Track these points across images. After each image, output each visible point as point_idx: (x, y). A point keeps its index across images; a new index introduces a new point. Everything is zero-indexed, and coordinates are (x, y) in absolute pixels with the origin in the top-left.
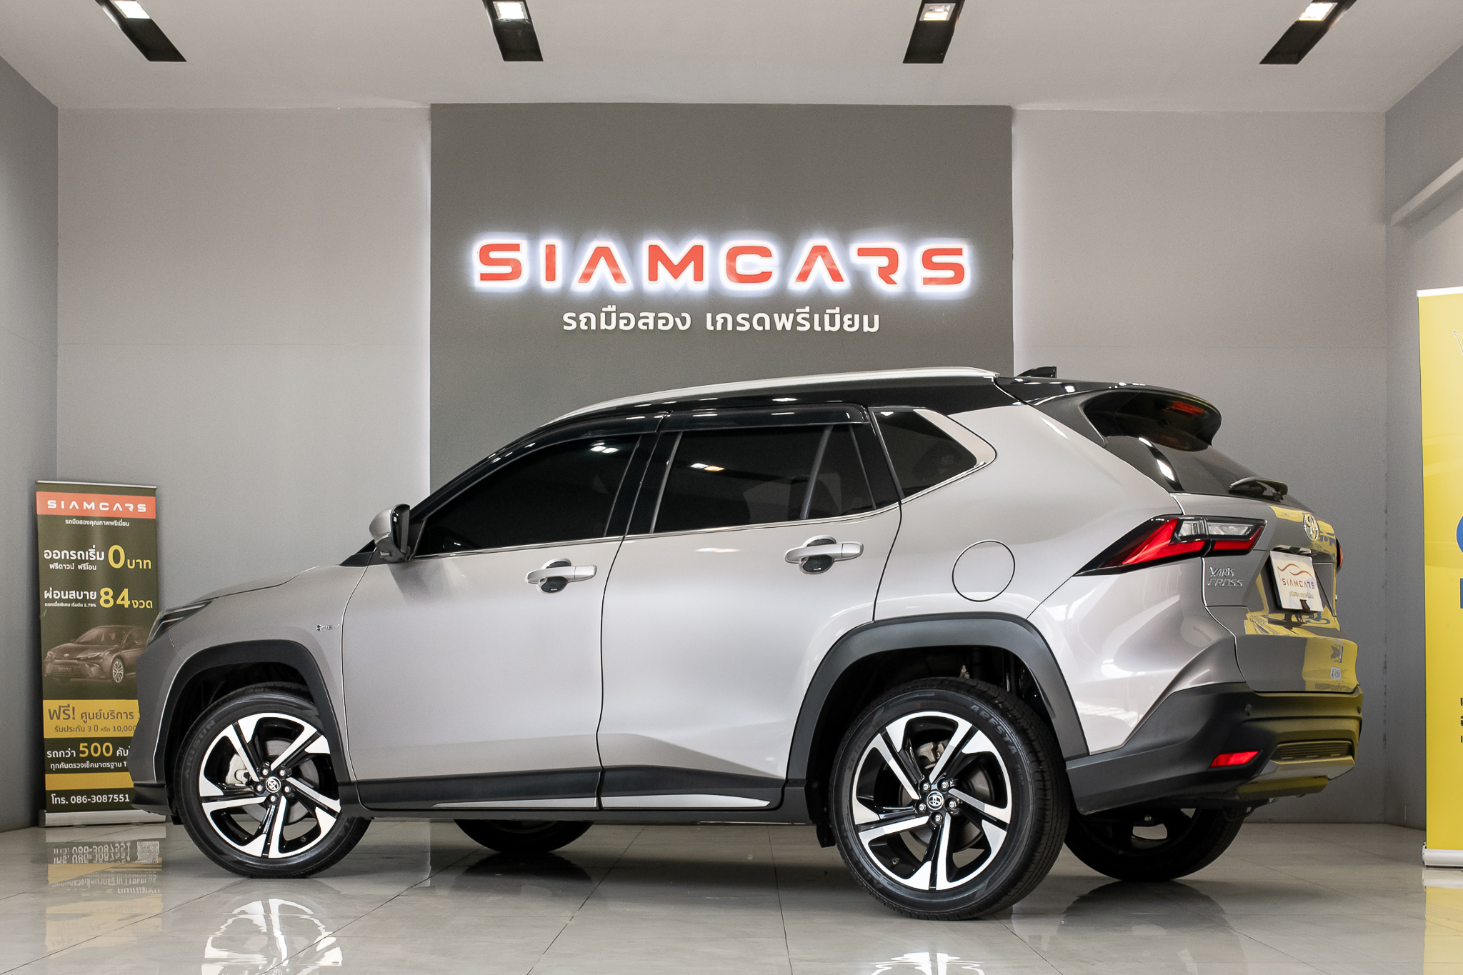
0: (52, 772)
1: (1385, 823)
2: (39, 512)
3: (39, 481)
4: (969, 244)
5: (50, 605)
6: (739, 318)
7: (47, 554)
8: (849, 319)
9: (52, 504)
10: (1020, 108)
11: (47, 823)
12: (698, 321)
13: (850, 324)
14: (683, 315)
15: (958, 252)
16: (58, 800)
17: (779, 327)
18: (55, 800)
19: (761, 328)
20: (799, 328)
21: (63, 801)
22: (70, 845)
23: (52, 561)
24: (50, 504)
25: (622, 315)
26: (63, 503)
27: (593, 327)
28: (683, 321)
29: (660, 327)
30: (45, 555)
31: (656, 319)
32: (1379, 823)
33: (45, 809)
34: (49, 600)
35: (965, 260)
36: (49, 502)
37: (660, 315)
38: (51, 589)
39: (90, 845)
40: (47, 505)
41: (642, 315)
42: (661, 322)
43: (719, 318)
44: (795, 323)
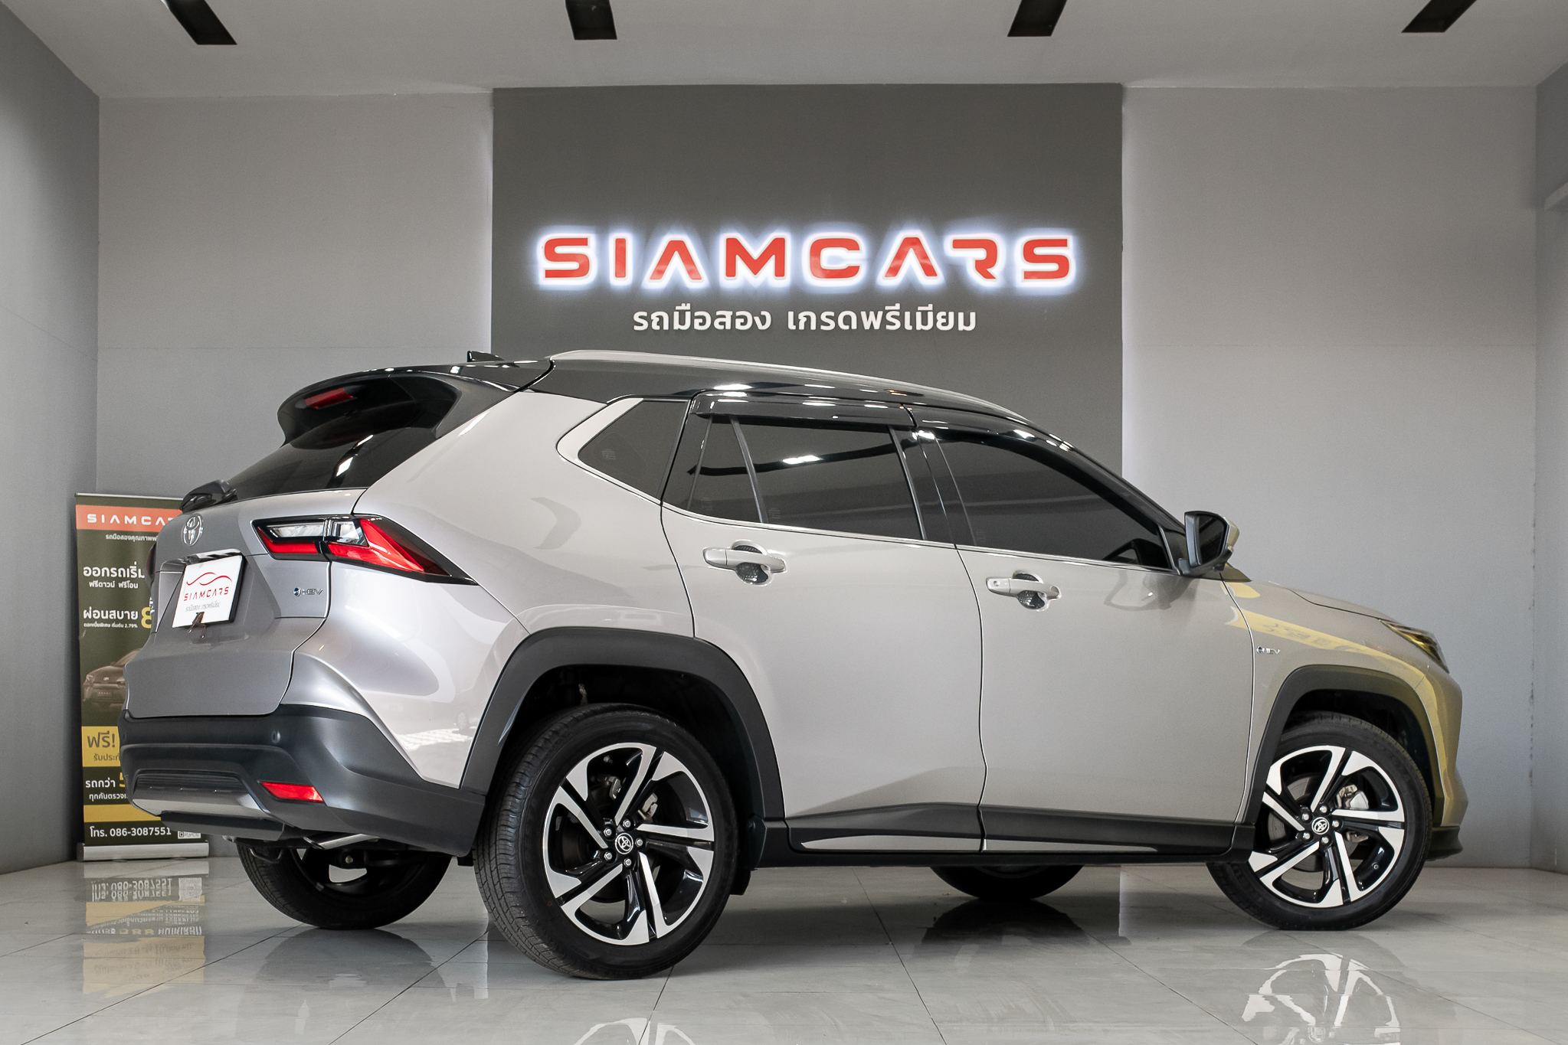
0: (90, 803)
1: (1531, 867)
2: (79, 526)
3: (79, 494)
4: (1075, 234)
5: (89, 625)
6: (823, 317)
7: (87, 571)
8: (943, 317)
9: (92, 518)
10: (1132, 85)
11: (86, 857)
12: (779, 320)
13: (944, 321)
14: (763, 313)
15: (1063, 243)
16: (96, 833)
17: (867, 326)
18: (93, 833)
19: (847, 327)
20: (888, 327)
21: (102, 833)
22: (110, 881)
23: (92, 578)
24: (90, 518)
25: (697, 314)
26: (103, 516)
27: (666, 327)
28: (763, 320)
29: (738, 326)
30: (85, 572)
31: (734, 318)
32: (1524, 868)
33: (83, 842)
34: (88, 620)
35: (1069, 252)
36: (89, 516)
37: (738, 314)
38: (90, 608)
39: (130, 881)
40: (87, 519)
41: (718, 313)
42: (738, 321)
43: (802, 316)
44: (884, 322)
